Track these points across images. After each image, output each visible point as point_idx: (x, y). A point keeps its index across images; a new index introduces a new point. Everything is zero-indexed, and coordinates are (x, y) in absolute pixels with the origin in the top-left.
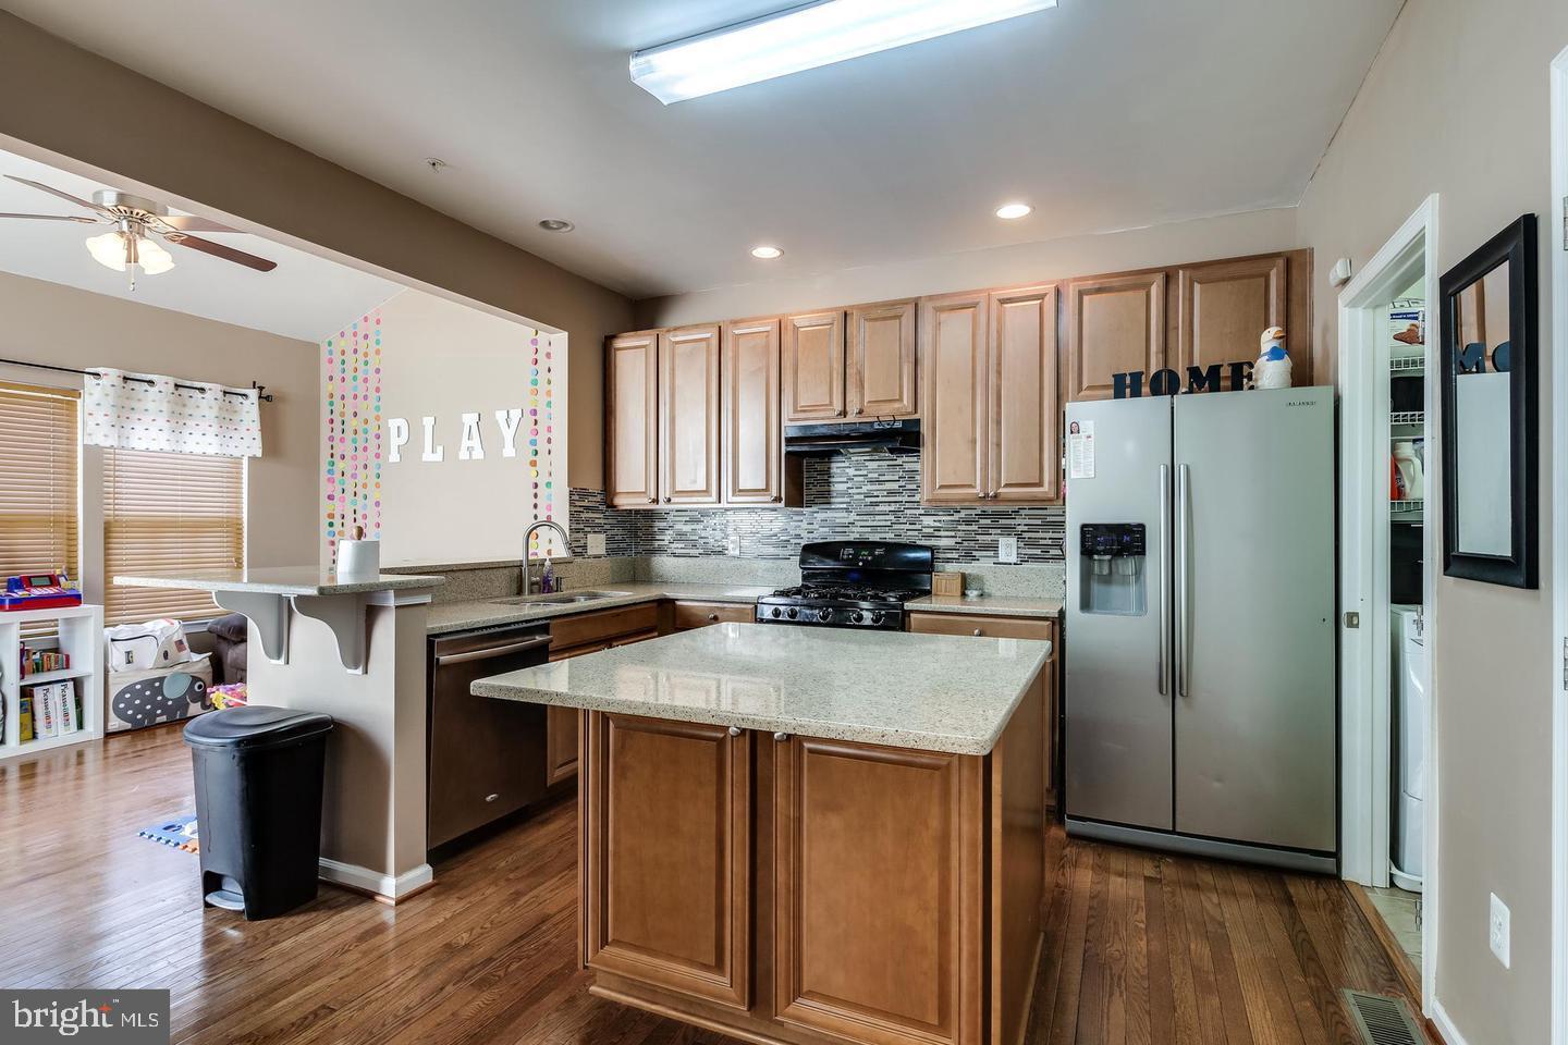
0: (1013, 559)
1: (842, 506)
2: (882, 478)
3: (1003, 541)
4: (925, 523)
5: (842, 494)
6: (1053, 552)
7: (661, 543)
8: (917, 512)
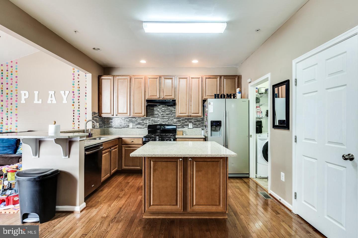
0: (192, 127)
1: (156, 117)
2: (165, 111)
3: (190, 124)
4: (174, 120)
5: (156, 114)
6: (199, 126)
7: (111, 125)
8: (173, 118)
